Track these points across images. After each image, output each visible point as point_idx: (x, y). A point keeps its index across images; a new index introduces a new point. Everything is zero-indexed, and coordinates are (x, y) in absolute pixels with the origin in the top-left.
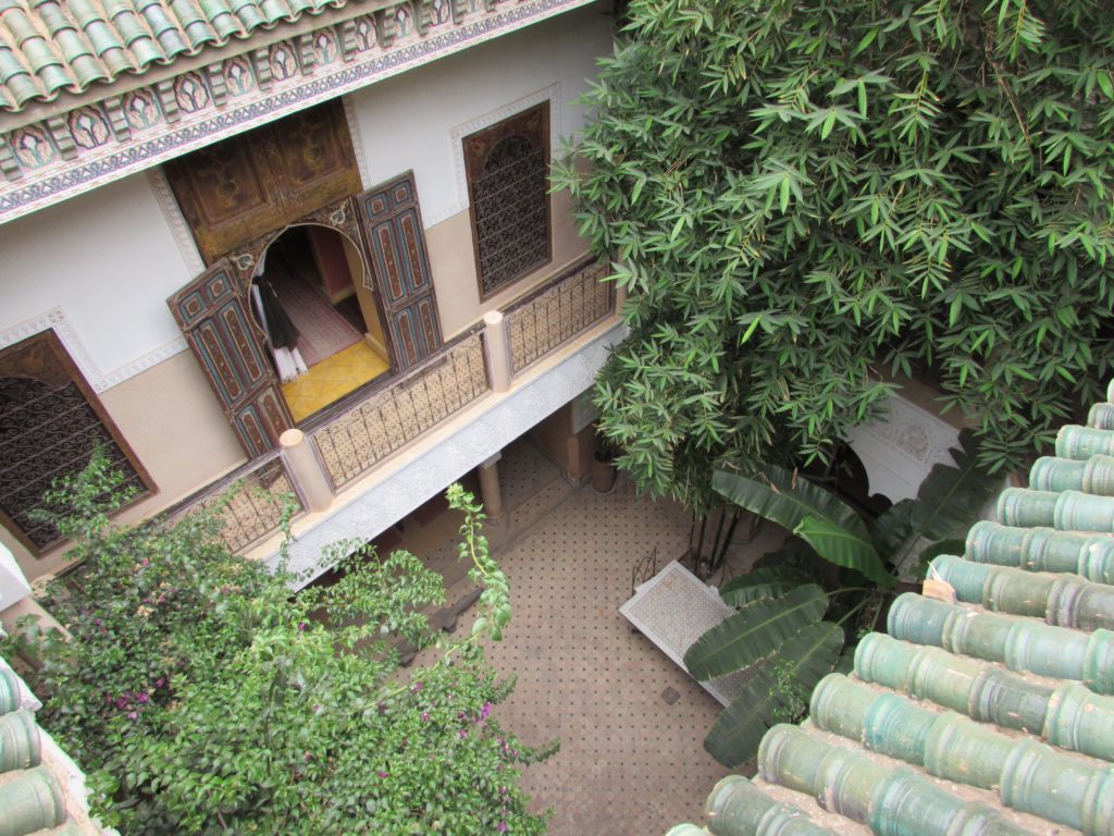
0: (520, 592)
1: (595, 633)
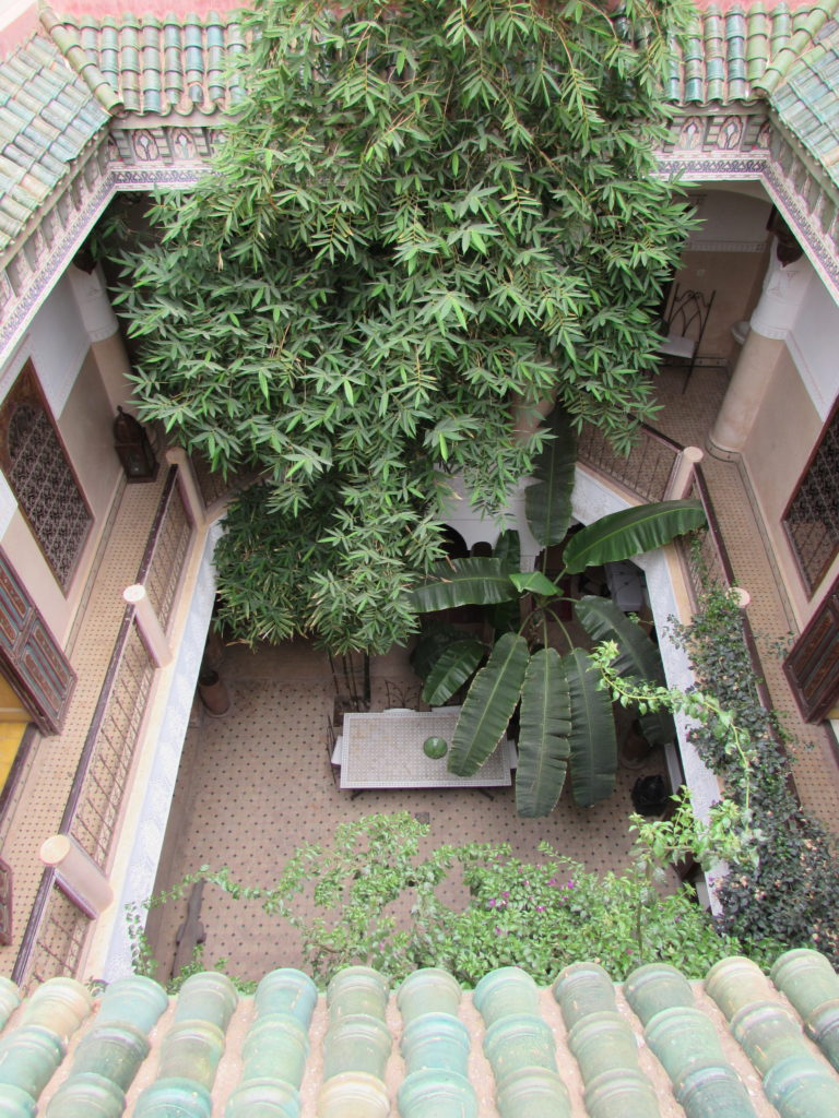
0: (232, 852)
1: (326, 825)
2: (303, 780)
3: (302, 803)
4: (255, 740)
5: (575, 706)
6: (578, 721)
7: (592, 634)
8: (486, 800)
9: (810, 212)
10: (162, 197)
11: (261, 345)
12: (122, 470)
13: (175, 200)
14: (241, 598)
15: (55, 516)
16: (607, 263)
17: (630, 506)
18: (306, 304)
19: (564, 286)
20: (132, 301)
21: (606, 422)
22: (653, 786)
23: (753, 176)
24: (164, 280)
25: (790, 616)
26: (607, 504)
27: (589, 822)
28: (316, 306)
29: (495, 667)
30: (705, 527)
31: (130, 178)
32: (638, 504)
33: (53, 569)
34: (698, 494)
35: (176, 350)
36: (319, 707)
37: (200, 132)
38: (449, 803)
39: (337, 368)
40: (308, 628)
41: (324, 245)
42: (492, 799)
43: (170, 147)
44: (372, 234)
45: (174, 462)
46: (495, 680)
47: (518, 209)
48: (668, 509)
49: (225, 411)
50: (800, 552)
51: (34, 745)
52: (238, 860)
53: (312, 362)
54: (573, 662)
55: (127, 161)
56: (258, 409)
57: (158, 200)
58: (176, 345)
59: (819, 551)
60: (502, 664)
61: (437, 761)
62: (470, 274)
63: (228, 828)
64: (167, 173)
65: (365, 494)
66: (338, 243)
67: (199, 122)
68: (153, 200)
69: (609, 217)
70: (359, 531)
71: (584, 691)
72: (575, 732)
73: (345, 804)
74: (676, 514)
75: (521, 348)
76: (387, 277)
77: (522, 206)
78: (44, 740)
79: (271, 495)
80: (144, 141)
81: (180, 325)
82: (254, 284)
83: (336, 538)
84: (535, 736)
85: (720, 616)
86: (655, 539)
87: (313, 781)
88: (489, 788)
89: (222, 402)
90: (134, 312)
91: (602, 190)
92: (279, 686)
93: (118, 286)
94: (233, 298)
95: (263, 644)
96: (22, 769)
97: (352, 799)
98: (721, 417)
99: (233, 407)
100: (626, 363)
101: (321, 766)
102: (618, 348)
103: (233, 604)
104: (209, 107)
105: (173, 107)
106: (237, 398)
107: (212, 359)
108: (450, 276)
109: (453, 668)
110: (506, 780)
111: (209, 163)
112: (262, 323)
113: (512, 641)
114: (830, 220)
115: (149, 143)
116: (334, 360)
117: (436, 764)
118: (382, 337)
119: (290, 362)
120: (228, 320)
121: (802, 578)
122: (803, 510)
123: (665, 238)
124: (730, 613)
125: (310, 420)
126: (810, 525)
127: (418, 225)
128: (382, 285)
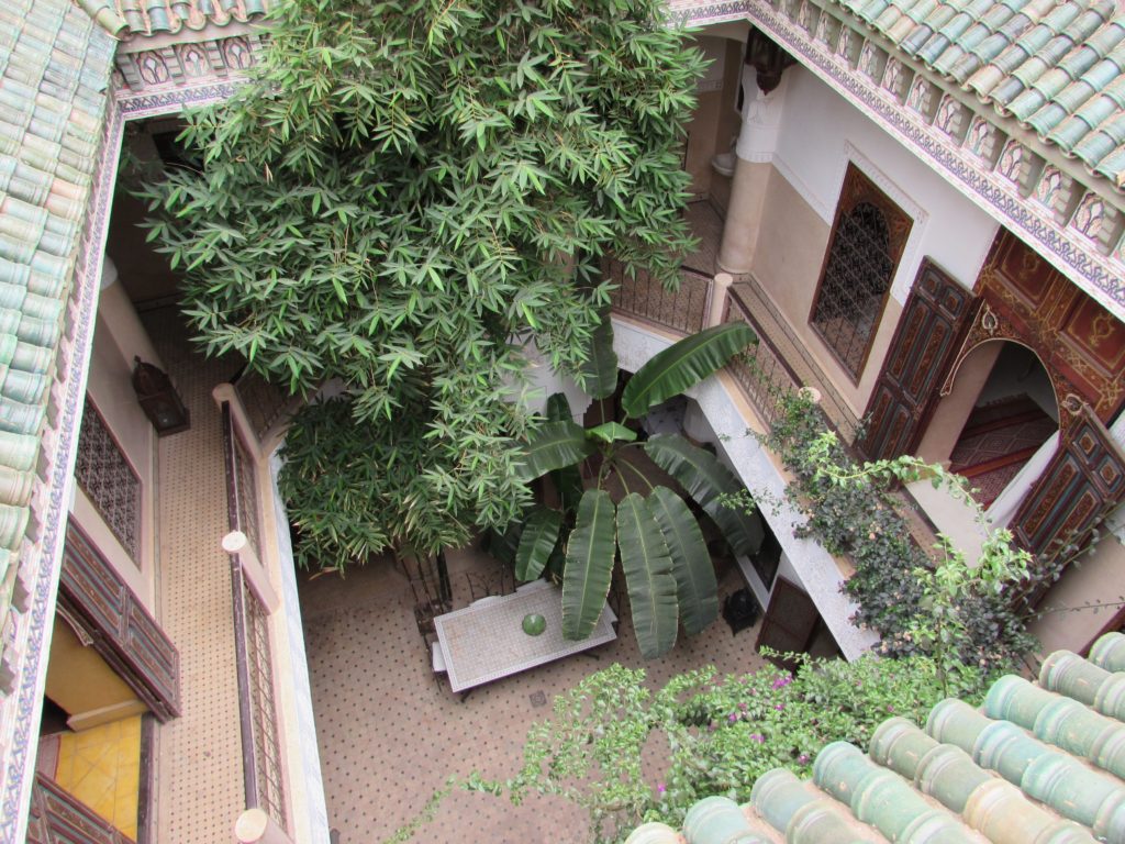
0: (356, 794)
3: (413, 722)
4: (345, 674)
5: (669, 541)
6: (676, 554)
7: (668, 469)
8: (592, 662)
9: (812, 37)
10: (194, 117)
11: (326, 251)
12: (151, 425)
13: (209, 119)
14: (326, 523)
15: (109, 485)
16: (638, 113)
17: (673, 342)
18: (360, 202)
19: (609, 141)
20: (166, 237)
21: (655, 264)
22: (743, 599)
23: (740, 16)
24: (210, 203)
25: (841, 404)
26: (649, 344)
27: (692, 651)
28: (375, 202)
29: (583, 526)
30: (757, 342)
31: (138, 104)
32: (682, 339)
33: (122, 543)
34: (738, 313)
35: (240, 274)
36: (400, 621)
37: (214, 45)
38: (559, 675)
39: (410, 261)
40: (396, 538)
41: (386, 138)
42: (597, 658)
43: (181, 65)
44: (427, 120)
45: (224, 399)
46: (588, 538)
47: (565, 72)
48: (716, 334)
49: (302, 327)
50: (833, 346)
51: (155, 735)
52: (366, 800)
53: (382, 258)
54: (656, 501)
55: (137, 87)
56: (330, 319)
57: (190, 120)
58: (237, 269)
59: (855, 341)
60: (591, 521)
61: (539, 637)
62: (528, 143)
63: (344, 771)
64: (179, 94)
65: (456, 380)
66: (400, 133)
67: (213, 35)
68: (184, 121)
69: (637, 70)
70: (461, 417)
71: (673, 525)
72: (678, 565)
73: (458, 709)
74: (725, 338)
75: (576, 207)
76: (445, 159)
77: (568, 69)
78: (163, 728)
79: (356, 405)
80: (151, 64)
81: (236, 246)
82: (307, 191)
83: (440, 429)
84: (642, 579)
85: (799, 416)
87: (417, 696)
88: (592, 649)
89: (294, 318)
90: (170, 245)
91: (628, 44)
92: (351, 614)
93: (145, 222)
94: (285, 210)
95: (353, 566)
96: (152, 765)
97: (463, 701)
98: (726, 243)
99: (308, 322)
100: (664, 205)
101: (421, 679)
102: (655, 191)
103: (317, 532)
104: (222, 18)
105: (183, 22)
106: (306, 311)
107: (279, 276)
108: (510, 147)
109: (538, 540)
110: (611, 636)
111: (225, 77)
112: (321, 229)
113: (594, 497)
114: (838, 40)
115: (157, 65)
116: (405, 252)
117: (541, 640)
118: (455, 218)
119: (359, 264)
120: (288, 233)
121: (844, 369)
122: (829, 308)
123: (683, 83)
124: (808, 411)
125: (392, 318)
126: (839, 320)
127: (475, 102)
128: (443, 169)
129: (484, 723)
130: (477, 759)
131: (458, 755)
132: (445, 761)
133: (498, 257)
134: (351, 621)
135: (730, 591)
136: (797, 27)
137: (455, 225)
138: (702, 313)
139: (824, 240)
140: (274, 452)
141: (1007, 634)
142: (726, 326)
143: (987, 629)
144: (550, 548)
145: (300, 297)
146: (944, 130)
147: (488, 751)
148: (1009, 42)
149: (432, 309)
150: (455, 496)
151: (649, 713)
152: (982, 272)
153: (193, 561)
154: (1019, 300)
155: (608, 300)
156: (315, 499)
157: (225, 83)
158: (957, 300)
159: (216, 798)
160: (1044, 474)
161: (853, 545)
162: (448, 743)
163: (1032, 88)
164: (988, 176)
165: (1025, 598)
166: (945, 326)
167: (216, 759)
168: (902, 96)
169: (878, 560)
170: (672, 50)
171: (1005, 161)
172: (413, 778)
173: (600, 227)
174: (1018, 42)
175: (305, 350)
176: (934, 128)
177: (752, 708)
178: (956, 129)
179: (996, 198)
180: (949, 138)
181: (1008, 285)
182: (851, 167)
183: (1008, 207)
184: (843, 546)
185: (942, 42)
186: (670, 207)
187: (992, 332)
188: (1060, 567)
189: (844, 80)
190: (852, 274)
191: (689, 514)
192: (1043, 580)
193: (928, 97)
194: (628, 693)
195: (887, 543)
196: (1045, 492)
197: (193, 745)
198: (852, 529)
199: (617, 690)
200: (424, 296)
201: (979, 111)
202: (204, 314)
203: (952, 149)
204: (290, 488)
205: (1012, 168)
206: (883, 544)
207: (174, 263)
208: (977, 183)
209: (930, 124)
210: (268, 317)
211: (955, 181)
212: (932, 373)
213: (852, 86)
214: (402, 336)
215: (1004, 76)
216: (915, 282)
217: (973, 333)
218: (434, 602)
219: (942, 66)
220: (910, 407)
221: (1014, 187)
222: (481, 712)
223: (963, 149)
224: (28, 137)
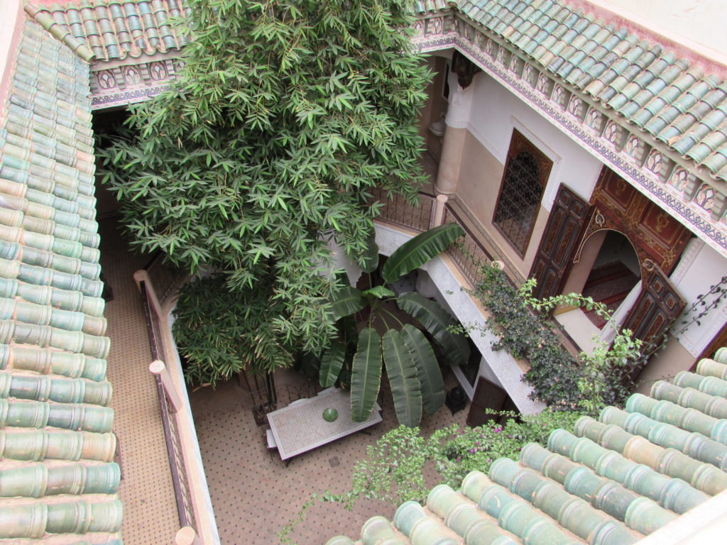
1: (276, 489)
2: (252, 467)
3: (256, 481)
5: (415, 357)
6: (419, 365)
7: (412, 313)
8: (367, 436)
9: (494, 60)
10: (135, 110)
11: (213, 188)
13: (144, 110)
14: (205, 355)
16: (395, 104)
17: (413, 237)
18: (233, 158)
19: (379, 121)
20: (113, 181)
21: (404, 190)
22: (458, 392)
23: (450, 46)
24: (144, 161)
25: (514, 271)
26: (397, 239)
27: (428, 427)
28: (243, 158)
29: (362, 351)
30: (464, 235)
31: (96, 101)
32: (418, 235)
34: (451, 218)
35: (162, 203)
36: (244, 418)
37: (145, 66)
38: (346, 446)
39: (265, 193)
40: (247, 363)
41: (253, 122)
42: (370, 434)
43: (124, 78)
44: (276, 110)
45: (141, 280)
46: (365, 358)
47: (356, 82)
48: (440, 231)
49: (200, 234)
50: (507, 237)
53: (248, 191)
54: (406, 333)
55: (96, 91)
56: (215, 229)
57: (133, 112)
58: (161, 200)
59: (521, 233)
60: (366, 347)
61: (334, 422)
62: (334, 123)
64: (122, 95)
65: (290, 264)
66: (261, 119)
67: (145, 60)
68: (130, 113)
69: (395, 79)
70: (294, 286)
71: (417, 348)
72: (420, 372)
73: (285, 472)
74: (445, 233)
75: (360, 159)
76: (285, 133)
77: (358, 80)
79: (230, 280)
80: (105, 77)
81: (159, 186)
82: (202, 152)
83: (281, 293)
84: (399, 381)
86: (437, 249)
87: (258, 465)
88: (366, 429)
89: (195, 228)
90: (116, 186)
91: (390, 65)
92: (212, 415)
94: (189, 164)
95: (221, 382)
97: (287, 466)
99: (203, 230)
100: (409, 156)
101: (259, 454)
102: (404, 148)
103: (200, 361)
104: (151, 51)
105: (128, 53)
106: (201, 224)
107: (186, 203)
108: (325, 125)
109: (332, 361)
110: (379, 419)
111: (150, 84)
112: (210, 175)
113: (367, 333)
114: (509, 61)
115: (109, 77)
116: (262, 187)
117: (335, 425)
118: (293, 168)
119: (234, 195)
120: (191, 178)
121: (514, 249)
122: (504, 213)
123: (421, 86)
124: (497, 275)
125: (254, 227)
126: (510, 220)
127: (305, 100)
128: (286, 138)
129: (302, 479)
130: (298, 502)
131: (286, 500)
132: (278, 505)
133: (318, 190)
134: (212, 420)
135: (449, 388)
136: (485, 53)
137: (293, 171)
138: (429, 219)
139: (500, 173)
140: (170, 312)
141: (619, 397)
142: (445, 226)
143: (608, 395)
144: (340, 366)
145: (198, 215)
146: (573, 114)
147: (305, 496)
148: (607, 68)
149: (277, 221)
150: (291, 334)
151: (424, 452)
152: (594, 191)
153: (123, 382)
154: (616, 207)
155: (378, 213)
156: (198, 341)
157: (150, 88)
158: (580, 208)
159: (151, 527)
160: (634, 305)
161: (529, 352)
162: (279, 493)
163: (620, 93)
164: (598, 139)
165: (628, 376)
166: (574, 222)
167: (149, 504)
168: (548, 95)
169: (544, 360)
170: (413, 67)
171: (608, 131)
172: (258, 516)
173: (375, 170)
174: (611, 67)
175: (200, 247)
176: (567, 112)
177: (483, 445)
178: (580, 114)
179: (603, 152)
180: (576, 119)
181: (609, 199)
182: (515, 131)
183: (610, 157)
184: (522, 354)
185: (570, 66)
186: (412, 157)
187: (601, 225)
188: (647, 357)
189: (514, 85)
190: (518, 194)
191: (426, 341)
192: (639, 365)
193: (563, 96)
194: (410, 441)
195: (549, 349)
196: (636, 315)
197: (133, 496)
198: (528, 342)
199: (403, 440)
200: (272, 213)
201: (592, 104)
202: (141, 227)
203: (578, 124)
204: (180, 334)
205: (611, 135)
206: (546, 350)
207: (119, 197)
208: (592, 144)
209: (565, 110)
210: (179, 228)
211: (580, 142)
212: (568, 250)
213: (519, 88)
214: (259, 238)
215: (605, 86)
216: (556, 198)
217: (591, 226)
218: (266, 405)
219: (571, 79)
220: (556, 271)
221: (613, 146)
222: (298, 472)
223: (584, 124)
224: (58, 126)
